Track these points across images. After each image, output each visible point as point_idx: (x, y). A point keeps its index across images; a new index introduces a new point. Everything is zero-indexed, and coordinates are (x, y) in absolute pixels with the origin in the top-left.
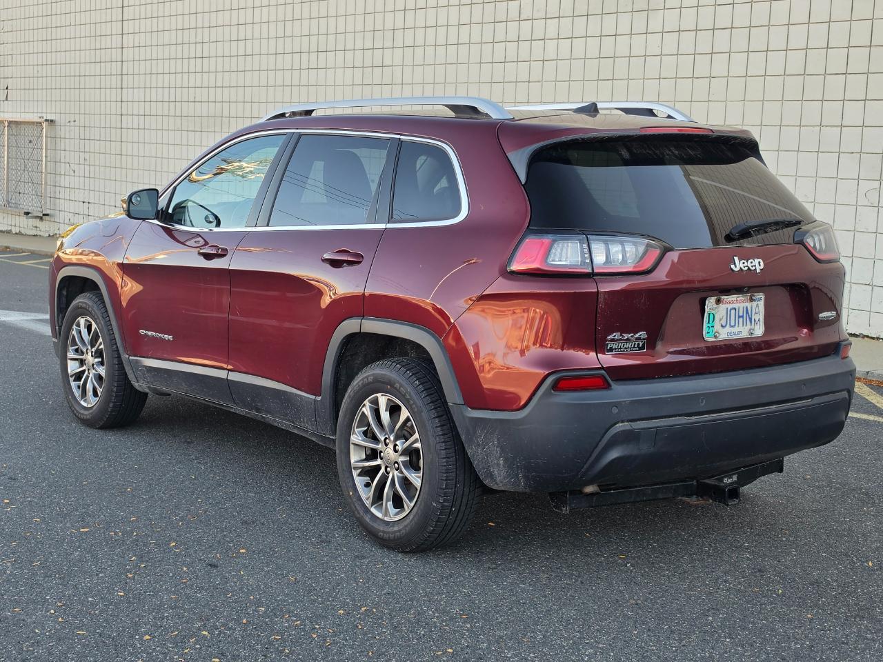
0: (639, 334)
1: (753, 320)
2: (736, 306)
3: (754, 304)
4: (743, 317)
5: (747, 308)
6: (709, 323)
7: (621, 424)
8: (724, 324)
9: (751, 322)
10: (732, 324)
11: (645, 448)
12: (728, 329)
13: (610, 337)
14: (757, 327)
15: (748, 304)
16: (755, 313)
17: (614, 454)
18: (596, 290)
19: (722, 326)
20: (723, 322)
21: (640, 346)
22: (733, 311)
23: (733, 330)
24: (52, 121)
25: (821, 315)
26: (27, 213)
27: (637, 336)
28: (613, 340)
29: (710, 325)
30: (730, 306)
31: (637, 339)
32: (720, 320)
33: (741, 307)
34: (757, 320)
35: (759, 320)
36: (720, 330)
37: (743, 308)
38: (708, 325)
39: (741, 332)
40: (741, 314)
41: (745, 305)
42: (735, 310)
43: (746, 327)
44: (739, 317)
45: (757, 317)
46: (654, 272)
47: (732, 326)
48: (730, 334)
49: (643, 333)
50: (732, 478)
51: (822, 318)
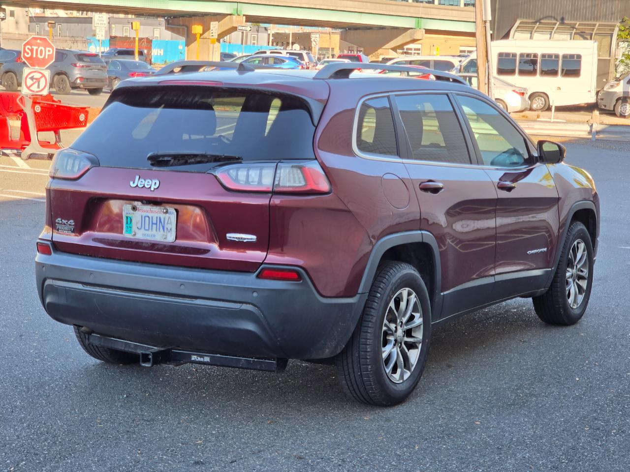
1: (166, 229)
2: (150, 215)
3: (167, 215)
4: (156, 224)
5: (160, 218)
6: (127, 223)
7: (48, 280)
8: (140, 227)
9: (164, 230)
10: (147, 227)
11: (62, 300)
12: (143, 230)
13: (57, 221)
14: (169, 235)
15: (162, 216)
16: (167, 224)
18: (50, 188)
19: (138, 228)
20: (139, 226)
21: (72, 230)
22: (147, 219)
23: (147, 232)
25: (228, 235)
27: (69, 222)
28: (59, 223)
30: (144, 214)
31: (70, 225)
32: (137, 223)
33: (155, 215)
34: (169, 229)
35: (171, 229)
36: (137, 231)
37: (157, 218)
38: (127, 225)
39: (154, 236)
40: (155, 221)
41: (159, 215)
42: (149, 218)
43: (159, 233)
44: (152, 224)
45: (169, 227)
46: (80, 180)
47: (147, 230)
48: (145, 235)
49: (72, 221)
50: (203, 358)
51: (230, 237)
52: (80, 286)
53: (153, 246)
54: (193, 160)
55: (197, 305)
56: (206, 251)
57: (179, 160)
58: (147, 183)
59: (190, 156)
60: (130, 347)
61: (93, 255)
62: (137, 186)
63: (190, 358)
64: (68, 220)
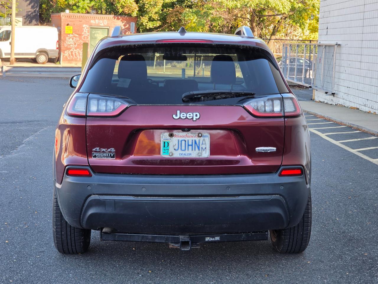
0: (110, 149)
1: (200, 148)
2: (187, 139)
3: (202, 138)
4: (192, 145)
5: (195, 141)
6: (164, 147)
7: (94, 196)
8: (176, 148)
9: (199, 149)
10: (183, 148)
11: (109, 210)
12: (179, 151)
13: (94, 150)
14: (204, 152)
15: (197, 139)
16: (202, 144)
17: (91, 211)
18: (85, 124)
19: (175, 149)
20: (176, 147)
21: (112, 156)
23: (184, 152)
24: (339, 45)
26: (326, 93)
27: (109, 150)
28: (96, 151)
29: (165, 148)
30: (180, 139)
31: (109, 152)
32: (174, 146)
33: (190, 139)
34: (204, 148)
35: (205, 148)
36: (174, 152)
37: (192, 140)
38: (164, 148)
39: (190, 154)
40: (190, 143)
41: (194, 139)
42: (185, 141)
43: (195, 152)
44: (189, 145)
45: (204, 147)
46: (119, 117)
47: (183, 150)
48: (182, 154)
49: (113, 149)
50: (215, 238)
51: (258, 150)
52: (132, 198)
53: (192, 161)
54: (219, 97)
55: (240, 200)
56: (237, 162)
57: (208, 97)
58: (189, 115)
59: (218, 94)
60: (147, 239)
61: (136, 174)
62: (180, 118)
63: (205, 239)
64: (108, 148)
